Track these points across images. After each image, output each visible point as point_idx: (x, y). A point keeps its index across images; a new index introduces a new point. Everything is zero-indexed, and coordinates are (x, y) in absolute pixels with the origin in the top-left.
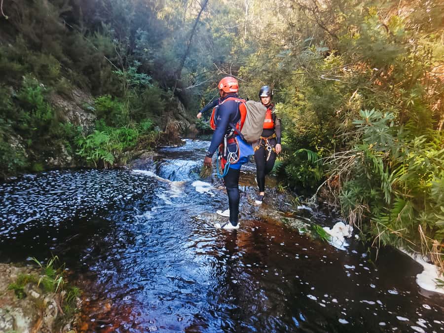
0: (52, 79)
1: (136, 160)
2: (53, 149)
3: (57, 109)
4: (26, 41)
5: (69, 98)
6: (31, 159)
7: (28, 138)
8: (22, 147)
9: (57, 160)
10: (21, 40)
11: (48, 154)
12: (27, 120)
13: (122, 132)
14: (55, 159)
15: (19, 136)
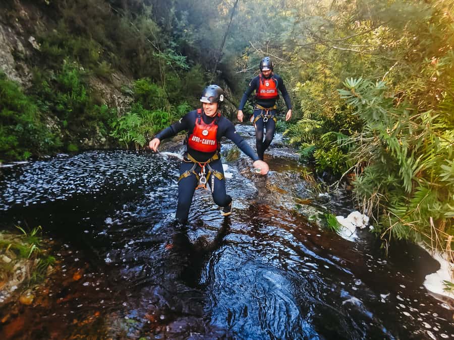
0: (91, 62)
1: (168, 143)
2: (88, 130)
3: (95, 91)
4: (67, 26)
5: (107, 81)
6: (66, 140)
7: (64, 120)
8: (57, 127)
9: (91, 141)
10: (62, 24)
11: (83, 135)
12: (64, 102)
13: (157, 115)
14: (89, 140)
15: (56, 117)
